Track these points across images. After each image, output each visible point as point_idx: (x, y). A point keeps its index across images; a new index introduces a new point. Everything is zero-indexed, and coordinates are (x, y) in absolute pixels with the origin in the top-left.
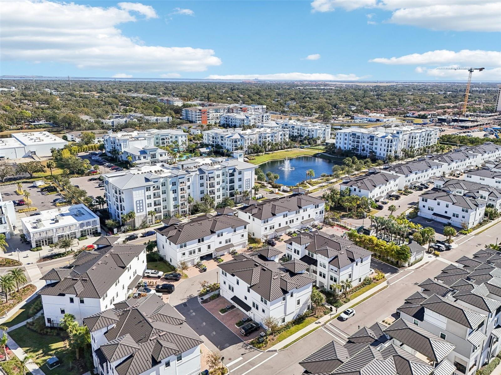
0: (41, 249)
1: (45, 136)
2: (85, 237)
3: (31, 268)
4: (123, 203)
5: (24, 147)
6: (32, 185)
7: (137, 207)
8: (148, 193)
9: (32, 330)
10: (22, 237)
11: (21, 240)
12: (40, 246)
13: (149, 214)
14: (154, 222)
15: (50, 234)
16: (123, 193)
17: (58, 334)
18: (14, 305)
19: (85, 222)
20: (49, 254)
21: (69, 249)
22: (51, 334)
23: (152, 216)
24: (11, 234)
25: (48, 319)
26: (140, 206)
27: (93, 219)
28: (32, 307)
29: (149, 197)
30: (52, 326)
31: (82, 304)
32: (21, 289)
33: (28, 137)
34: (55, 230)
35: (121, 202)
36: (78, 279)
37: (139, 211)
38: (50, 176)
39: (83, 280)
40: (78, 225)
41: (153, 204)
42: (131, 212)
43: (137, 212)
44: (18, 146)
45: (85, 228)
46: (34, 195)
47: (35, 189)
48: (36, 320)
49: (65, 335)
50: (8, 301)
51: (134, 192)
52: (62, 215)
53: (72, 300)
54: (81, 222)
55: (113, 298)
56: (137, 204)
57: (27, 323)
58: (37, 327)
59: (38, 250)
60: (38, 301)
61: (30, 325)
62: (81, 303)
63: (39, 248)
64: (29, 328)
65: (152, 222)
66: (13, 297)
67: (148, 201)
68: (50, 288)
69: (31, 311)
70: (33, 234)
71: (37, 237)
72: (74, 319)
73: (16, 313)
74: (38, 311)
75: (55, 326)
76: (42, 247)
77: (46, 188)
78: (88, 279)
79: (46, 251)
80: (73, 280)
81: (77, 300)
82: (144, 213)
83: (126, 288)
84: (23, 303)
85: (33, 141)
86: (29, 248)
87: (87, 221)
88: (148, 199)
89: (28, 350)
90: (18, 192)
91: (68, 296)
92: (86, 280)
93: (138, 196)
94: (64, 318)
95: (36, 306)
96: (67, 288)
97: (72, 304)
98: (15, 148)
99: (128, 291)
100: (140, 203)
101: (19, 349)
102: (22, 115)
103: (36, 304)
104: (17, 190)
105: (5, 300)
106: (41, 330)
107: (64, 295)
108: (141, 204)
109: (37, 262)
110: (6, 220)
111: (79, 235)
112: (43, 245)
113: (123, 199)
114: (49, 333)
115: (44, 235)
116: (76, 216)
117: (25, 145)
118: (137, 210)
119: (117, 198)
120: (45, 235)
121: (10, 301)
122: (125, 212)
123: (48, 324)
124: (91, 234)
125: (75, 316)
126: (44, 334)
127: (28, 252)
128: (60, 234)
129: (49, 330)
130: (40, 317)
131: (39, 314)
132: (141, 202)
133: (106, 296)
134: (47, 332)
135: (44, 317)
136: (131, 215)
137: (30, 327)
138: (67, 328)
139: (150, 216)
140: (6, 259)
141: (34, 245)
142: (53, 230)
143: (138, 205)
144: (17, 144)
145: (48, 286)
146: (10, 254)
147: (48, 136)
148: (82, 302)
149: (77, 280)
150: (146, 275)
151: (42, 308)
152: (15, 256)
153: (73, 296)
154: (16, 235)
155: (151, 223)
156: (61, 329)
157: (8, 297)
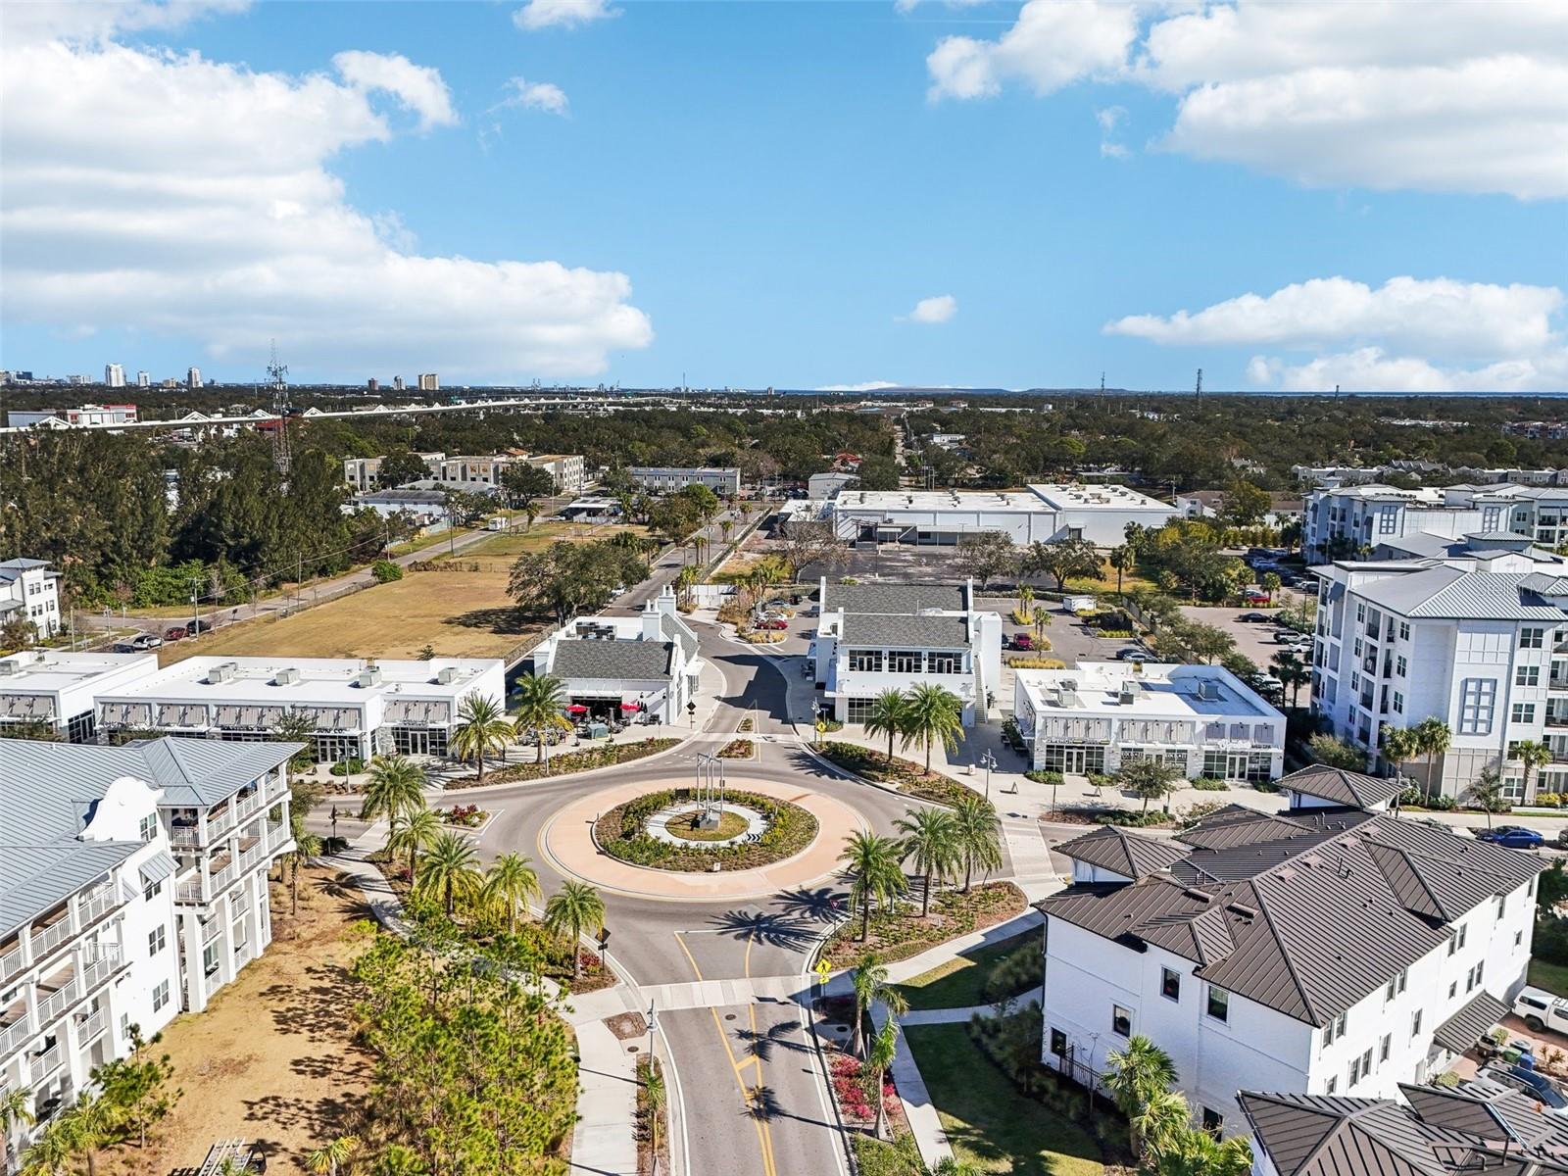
0: (1061, 782)
1: (1117, 493)
2: (1218, 783)
3: (1020, 833)
4: (1397, 683)
5: (1054, 514)
6: (1060, 606)
7: (1463, 707)
8: (1525, 657)
9: (988, 1057)
10: (1007, 731)
11: (1004, 738)
12: (1059, 771)
13: (1512, 756)
14: (1530, 794)
15: (1098, 735)
16: (1405, 635)
17: (1086, 1122)
18: (943, 936)
19: (1229, 720)
20: (1085, 803)
21: (1155, 805)
22: (1059, 1105)
23: (1529, 763)
24: (979, 717)
25: (1055, 1032)
26: (1477, 708)
27: (1260, 720)
28: (1003, 966)
29: (1528, 677)
30: (1066, 1071)
31: (1213, 1022)
32: (975, 888)
33: (1068, 492)
34: (1116, 725)
35: (1387, 674)
36: (1211, 897)
37: (1467, 727)
38: (1114, 593)
39: (1231, 909)
40: (1200, 727)
41: (1540, 714)
42: (1433, 725)
43: (1460, 732)
44: (1041, 509)
45: (1226, 745)
46: (1062, 632)
47: (1067, 618)
48: (1008, 1020)
49: (1115, 1140)
50: (928, 915)
51: (1462, 639)
52: (1146, 687)
53: (1171, 987)
54: (1213, 718)
55: (1368, 1054)
56: (1464, 693)
57: (976, 1018)
58: (1009, 1049)
59: (1048, 782)
60: (1026, 951)
61: (984, 1029)
62: (1211, 1012)
63: (1054, 775)
64: (977, 1041)
65: (1521, 793)
66: (948, 906)
67: (1520, 695)
68: (1089, 899)
69: (995, 976)
70: (1046, 718)
71: (1056, 734)
72: (1173, 1079)
73: (946, 965)
74: (1022, 988)
75: (1079, 1076)
76: (1066, 776)
77: (1098, 616)
78: (1255, 912)
79: (1075, 789)
80: (1188, 894)
81: (1194, 990)
82: (1492, 743)
83: (1427, 1036)
84: (975, 939)
85: (1082, 500)
86: (1024, 766)
87: (1236, 720)
88: (1521, 682)
89: (959, 1131)
90: (1018, 615)
91: (1157, 960)
92: (1250, 915)
93: (1476, 658)
94: (1126, 1056)
95: (1017, 964)
96: (1159, 921)
97: (1167, 1001)
98: (1029, 513)
99: (1433, 1056)
100: (1479, 693)
101: (928, 1108)
102: (1060, 450)
103: (1016, 956)
104: (1017, 610)
105: (920, 906)
106: (1020, 1071)
107: (1138, 945)
108: (1485, 701)
109: (1041, 818)
110: (972, 665)
111: (1196, 766)
112: (1069, 769)
113: (1403, 661)
114: (1047, 1098)
115: (1077, 734)
116: (1192, 698)
117: (1057, 508)
118: (1462, 720)
119: (1374, 659)
120: (1082, 736)
121: (934, 915)
122: (1399, 722)
123: (1049, 1057)
124: (1242, 775)
125: (1178, 1067)
126: (1030, 1095)
127: (1019, 778)
128: (1132, 745)
129: (1051, 1085)
130: (1023, 1012)
131: (1023, 1001)
132: (1486, 687)
133: (1341, 1031)
134: (1043, 1090)
135: (1039, 1021)
136: (1430, 737)
137: (985, 1039)
138: (1136, 1109)
139: (1520, 763)
140: (949, 781)
141: (1040, 759)
142: (1110, 721)
143: (1470, 700)
144: (1039, 506)
145: (1078, 888)
146: (964, 769)
147: (1123, 494)
148: (1217, 1010)
149: (1206, 900)
150: (1522, 1010)
151: (1038, 981)
152: (978, 779)
153: (1183, 967)
154: (990, 722)
155: (1517, 800)
156: (1105, 1105)
157: (932, 902)
